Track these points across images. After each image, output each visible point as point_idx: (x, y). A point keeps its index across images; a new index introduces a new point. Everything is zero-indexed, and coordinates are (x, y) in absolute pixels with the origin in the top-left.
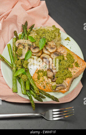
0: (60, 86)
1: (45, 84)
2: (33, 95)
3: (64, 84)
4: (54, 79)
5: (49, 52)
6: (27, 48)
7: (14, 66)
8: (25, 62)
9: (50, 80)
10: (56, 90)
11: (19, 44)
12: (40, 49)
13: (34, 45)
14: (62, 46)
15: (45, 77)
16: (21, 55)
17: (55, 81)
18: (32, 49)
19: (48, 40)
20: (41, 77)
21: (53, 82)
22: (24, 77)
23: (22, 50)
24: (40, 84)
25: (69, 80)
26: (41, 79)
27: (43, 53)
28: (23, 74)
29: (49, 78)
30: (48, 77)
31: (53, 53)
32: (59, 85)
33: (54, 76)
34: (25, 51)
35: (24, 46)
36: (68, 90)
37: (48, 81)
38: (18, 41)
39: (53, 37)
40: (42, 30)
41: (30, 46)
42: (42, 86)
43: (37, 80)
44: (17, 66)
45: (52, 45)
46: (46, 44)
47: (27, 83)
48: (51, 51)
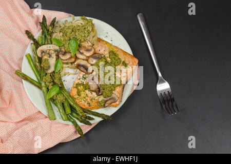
0: (110, 99)
1: (89, 100)
2: (78, 119)
3: (114, 96)
4: (99, 91)
5: (85, 56)
6: (54, 56)
7: (43, 84)
8: (57, 76)
9: (94, 94)
10: (106, 105)
11: (43, 52)
12: (73, 54)
13: (63, 50)
14: (99, 40)
15: (87, 92)
16: (49, 67)
17: (102, 94)
18: (60, 56)
19: (81, 40)
20: (82, 92)
21: (99, 95)
22: (60, 98)
23: (48, 60)
24: (83, 102)
26: (83, 95)
27: (76, 58)
28: (58, 94)
29: (93, 91)
30: (91, 91)
31: (91, 56)
32: (108, 98)
33: (99, 88)
34: (52, 61)
35: (49, 54)
36: (121, 101)
37: (92, 96)
38: (40, 48)
39: (86, 35)
40: (69, 28)
41: (58, 53)
42: (86, 104)
43: (77, 96)
44: (47, 84)
45: (87, 46)
46: (80, 46)
47: (66, 104)
48: (88, 54)
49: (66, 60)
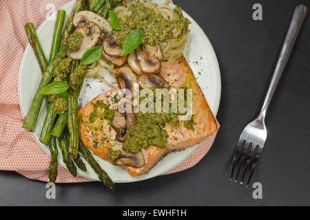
0: (129, 157)
1: (99, 137)
3: (139, 156)
4: (123, 134)
5: (140, 67)
6: (96, 37)
7: (50, 69)
8: (79, 70)
9: (114, 134)
10: (119, 162)
11: (84, 21)
12: (123, 53)
13: (115, 37)
16: (77, 49)
17: (123, 142)
18: (106, 44)
19: (148, 39)
20: (98, 119)
21: (120, 141)
22: (59, 104)
23: (82, 37)
24: (90, 134)
25: (154, 151)
26: (97, 123)
27: (126, 63)
28: (59, 96)
29: (114, 127)
30: (111, 125)
31: (148, 75)
32: (129, 155)
33: (125, 129)
34: (88, 44)
35: (90, 28)
37: (108, 134)
38: (84, 13)
39: (162, 37)
40: (145, 9)
41: (104, 37)
42: (91, 140)
43: (88, 120)
44: (57, 71)
45: (151, 55)
46: (141, 47)
47: (61, 120)
48: (146, 68)
49: (111, 56)
